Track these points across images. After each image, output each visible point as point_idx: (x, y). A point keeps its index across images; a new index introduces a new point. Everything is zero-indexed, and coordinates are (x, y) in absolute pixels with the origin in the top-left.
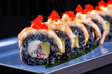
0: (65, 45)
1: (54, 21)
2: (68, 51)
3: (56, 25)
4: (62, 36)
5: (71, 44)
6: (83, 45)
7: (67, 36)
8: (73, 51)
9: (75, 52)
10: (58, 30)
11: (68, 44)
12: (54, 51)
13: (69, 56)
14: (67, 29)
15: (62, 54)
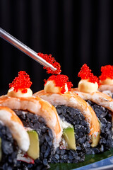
0: (40, 142)
1: (19, 91)
2: (47, 154)
3: (22, 99)
4: (33, 123)
5: (52, 140)
6: (85, 145)
7: (43, 123)
8: (65, 157)
9: (68, 159)
10: (25, 111)
11: (45, 141)
12: (10, 152)
13: (49, 167)
14: (43, 110)
15: (33, 162)
